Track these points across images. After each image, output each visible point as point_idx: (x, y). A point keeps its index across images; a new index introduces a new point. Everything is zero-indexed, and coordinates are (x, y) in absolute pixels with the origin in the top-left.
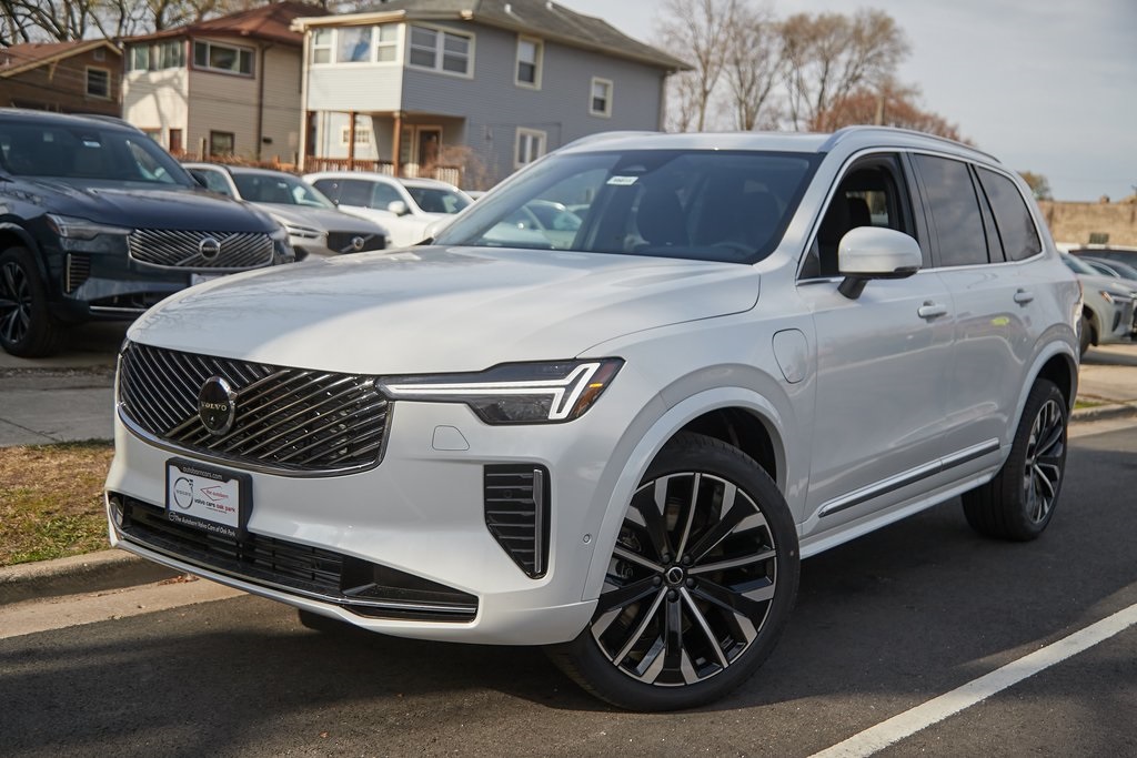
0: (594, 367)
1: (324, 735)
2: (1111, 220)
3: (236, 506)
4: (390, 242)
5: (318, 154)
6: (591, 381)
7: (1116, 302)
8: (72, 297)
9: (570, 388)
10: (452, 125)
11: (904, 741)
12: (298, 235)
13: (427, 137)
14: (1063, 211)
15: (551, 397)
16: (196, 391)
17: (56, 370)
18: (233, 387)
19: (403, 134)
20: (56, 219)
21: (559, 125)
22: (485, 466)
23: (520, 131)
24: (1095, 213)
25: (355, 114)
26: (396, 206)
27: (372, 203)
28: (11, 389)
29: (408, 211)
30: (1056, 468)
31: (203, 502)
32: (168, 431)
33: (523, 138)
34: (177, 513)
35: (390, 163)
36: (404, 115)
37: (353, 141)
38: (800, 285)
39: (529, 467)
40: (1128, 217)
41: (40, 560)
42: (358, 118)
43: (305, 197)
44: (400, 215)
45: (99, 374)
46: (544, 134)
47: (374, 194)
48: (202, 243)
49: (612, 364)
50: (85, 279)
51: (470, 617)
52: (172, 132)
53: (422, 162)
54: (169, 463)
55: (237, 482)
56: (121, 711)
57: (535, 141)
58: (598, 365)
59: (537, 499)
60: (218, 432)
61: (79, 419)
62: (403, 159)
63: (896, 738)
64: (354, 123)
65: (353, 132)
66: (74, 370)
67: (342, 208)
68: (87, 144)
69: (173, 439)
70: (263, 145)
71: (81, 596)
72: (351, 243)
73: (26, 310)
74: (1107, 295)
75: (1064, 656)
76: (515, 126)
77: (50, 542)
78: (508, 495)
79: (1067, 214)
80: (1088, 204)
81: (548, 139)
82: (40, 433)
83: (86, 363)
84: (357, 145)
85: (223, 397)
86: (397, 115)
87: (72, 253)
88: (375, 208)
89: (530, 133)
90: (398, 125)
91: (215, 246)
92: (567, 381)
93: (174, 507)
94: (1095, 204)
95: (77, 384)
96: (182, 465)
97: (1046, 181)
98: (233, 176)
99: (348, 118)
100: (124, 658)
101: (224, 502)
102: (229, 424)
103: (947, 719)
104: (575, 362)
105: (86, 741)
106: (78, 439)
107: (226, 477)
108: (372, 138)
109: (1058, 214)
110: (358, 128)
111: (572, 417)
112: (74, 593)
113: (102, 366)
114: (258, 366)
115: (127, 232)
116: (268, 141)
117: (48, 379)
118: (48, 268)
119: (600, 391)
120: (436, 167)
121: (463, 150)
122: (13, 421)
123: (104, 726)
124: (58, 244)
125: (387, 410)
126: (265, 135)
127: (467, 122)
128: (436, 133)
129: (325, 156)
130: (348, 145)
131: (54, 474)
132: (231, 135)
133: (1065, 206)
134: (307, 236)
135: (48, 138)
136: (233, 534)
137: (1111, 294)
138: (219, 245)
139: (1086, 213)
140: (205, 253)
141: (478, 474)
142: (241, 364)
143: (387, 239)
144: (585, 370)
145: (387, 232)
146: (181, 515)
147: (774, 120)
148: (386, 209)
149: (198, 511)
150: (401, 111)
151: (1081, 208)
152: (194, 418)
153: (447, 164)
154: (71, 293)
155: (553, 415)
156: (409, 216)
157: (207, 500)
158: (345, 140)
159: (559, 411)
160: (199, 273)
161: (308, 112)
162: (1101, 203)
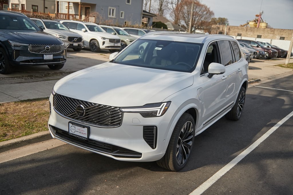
0: (166, 104)
1: (106, 181)
2: (242, 30)
3: (87, 133)
4: (83, 39)
5: (60, 12)
6: (165, 107)
7: (247, 55)
8: (15, 60)
9: (161, 109)
10: (93, 6)
11: (223, 176)
12: (61, 38)
13: (87, 9)
14: (232, 28)
15: (157, 111)
16: (75, 107)
17: (12, 78)
18: (85, 107)
19: (81, 7)
20: (11, 42)
21: (119, 6)
22: (144, 126)
23: (109, 7)
24: (239, 29)
25: (69, 3)
26: (84, 30)
27: (77, 29)
28: (3, 84)
29: (86, 31)
30: (243, 105)
31: (78, 132)
32: (68, 115)
33: (110, 9)
34: (71, 133)
35: (78, 15)
36: (81, 3)
37: (69, 9)
38: (201, 76)
39: (153, 126)
40: (246, 30)
41: (28, 135)
42: (70, 3)
43: (60, 26)
44: (84, 32)
45: (22, 78)
46: (115, 8)
47: (78, 26)
48: (46, 47)
49: (169, 102)
50: (18, 56)
51: (140, 157)
52: (22, 5)
53: (86, 15)
54: (69, 122)
55: (87, 128)
56: (60, 176)
57: (113, 10)
58: (166, 103)
59: (155, 133)
60: (81, 117)
61: (23, 93)
62: (81, 14)
63: (221, 176)
64: (69, 4)
65: (69, 7)
66: (16, 77)
67: (71, 30)
68: (14, 20)
69: (69, 116)
70: (45, 9)
71: (38, 143)
72: (74, 40)
73: (4, 63)
74: (245, 54)
75: (249, 152)
76: (108, 6)
77: (28, 129)
78: (148, 132)
79: (233, 29)
80: (237, 27)
81: (116, 10)
82: (15, 98)
83: (18, 75)
84: (70, 10)
85: (82, 109)
86: (80, 3)
87: (15, 50)
88: (78, 30)
89: (112, 8)
90: (80, 6)
91: (49, 48)
92: (160, 107)
93: (70, 132)
94: (239, 27)
95: (18, 82)
96: (73, 123)
97: (228, 20)
98: (43, 22)
99: (67, 3)
100: (55, 161)
101: (84, 132)
102: (84, 115)
103: (230, 170)
104: (162, 103)
105: (55, 184)
106: (25, 99)
107: (84, 127)
108: (73, 8)
109: (231, 29)
110: (70, 6)
111: (162, 115)
112: (37, 142)
113: (23, 76)
114: (91, 103)
115: (28, 45)
116: (46, 8)
117: (11, 80)
118: (9, 53)
119: (167, 109)
120: (89, 16)
121: (96, 12)
122: (8, 94)
123: (58, 180)
124: (11, 48)
125: (122, 115)
126: (46, 6)
127: (97, 5)
128: (89, 8)
129: (61, 13)
130: (67, 10)
131: (22, 110)
132: (37, 6)
133: (233, 27)
134: (63, 38)
135: (4, 18)
136: (86, 139)
137: (246, 54)
138: (50, 47)
139: (237, 28)
140: (46, 49)
141: (142, 128)
142: (86, 102)
143: (82, 38)
144: (164, 105)
145: (82, 36)
146: (72, 134)
147: (167, 4)
148: (81, 30)
149: (76, 133)
150: (81, 2)
151: (236, 27)
152: (75, 113)
153: (92, 16)
154: (15, 59)
155: (158, 115)
156: (87, 32)
157: (79, 131)
158: (66, 9)
159: (159, 114)
160: (46, 54)
161: (57, 1)
162: (240, 26)
